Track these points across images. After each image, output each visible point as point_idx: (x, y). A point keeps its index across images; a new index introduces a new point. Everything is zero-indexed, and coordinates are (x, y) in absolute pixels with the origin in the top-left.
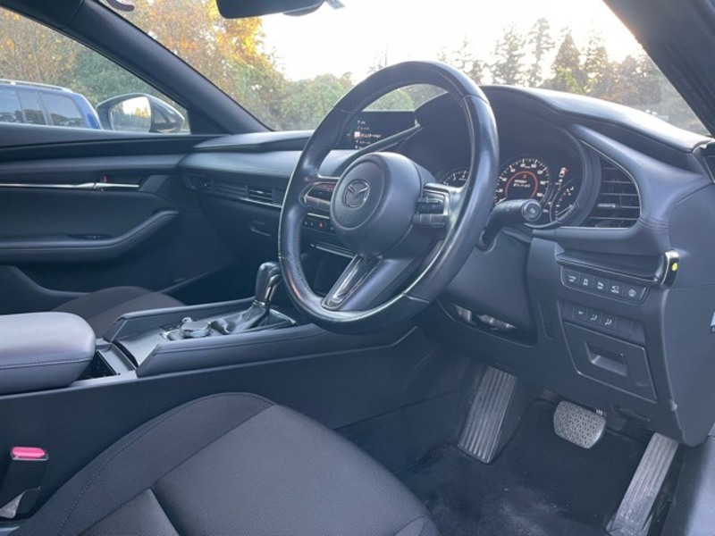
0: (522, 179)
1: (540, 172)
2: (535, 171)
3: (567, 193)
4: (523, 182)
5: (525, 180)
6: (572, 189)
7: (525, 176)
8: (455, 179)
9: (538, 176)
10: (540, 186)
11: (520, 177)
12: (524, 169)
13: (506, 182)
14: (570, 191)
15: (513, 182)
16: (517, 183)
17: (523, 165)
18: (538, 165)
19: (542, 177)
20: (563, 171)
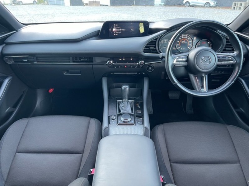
1: (188, 39)
2: (187, 38)
4: (184, 42)
9: (188, 40)
10: (189, 43)
11: (183, 41)
12: (183, 38)
13: (179, 42)
15: (181, 42)
16: (182, 42)
17: (183, 37)
18: (187, 37)
19: (189, 40)
20: (195, 38)
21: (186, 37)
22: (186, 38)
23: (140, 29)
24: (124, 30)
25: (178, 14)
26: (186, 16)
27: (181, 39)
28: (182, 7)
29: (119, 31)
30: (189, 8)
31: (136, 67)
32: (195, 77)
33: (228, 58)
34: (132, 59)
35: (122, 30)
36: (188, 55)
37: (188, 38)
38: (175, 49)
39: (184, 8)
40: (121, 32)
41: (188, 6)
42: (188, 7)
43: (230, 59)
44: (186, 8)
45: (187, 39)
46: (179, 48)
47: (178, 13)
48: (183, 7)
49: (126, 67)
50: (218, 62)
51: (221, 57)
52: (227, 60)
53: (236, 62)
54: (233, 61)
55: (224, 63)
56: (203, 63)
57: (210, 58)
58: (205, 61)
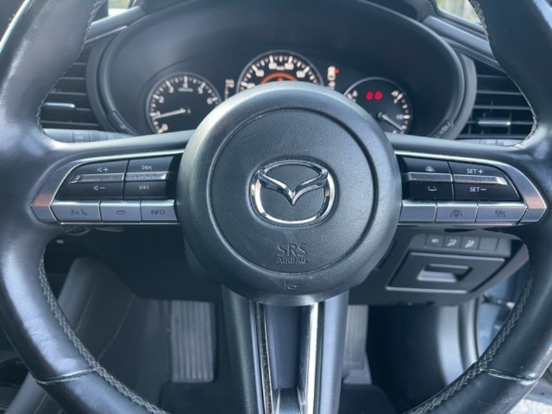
1: (300, 75)
2: (293, 73)
6: (355, 94)
8: (172, 90)
12: (275, 71)
14: (354, 97)
17: (273, 66)
18: (295, 65)
20: (332, 71)
21: (289, 66)
22: (285, 71)
27: (266, 75)
33: (487, 180)
36: (183, 145)
37: (296, 69)
43: (500, 181)
45: (294, 75)
50: (406, 204)
51: (433, 167)
52: (473, 189)
53: (545, 207)
54: (521, 200)
55: (456, 212)
56: (268, 216)
57: (324, 171)
58: (287, 196)
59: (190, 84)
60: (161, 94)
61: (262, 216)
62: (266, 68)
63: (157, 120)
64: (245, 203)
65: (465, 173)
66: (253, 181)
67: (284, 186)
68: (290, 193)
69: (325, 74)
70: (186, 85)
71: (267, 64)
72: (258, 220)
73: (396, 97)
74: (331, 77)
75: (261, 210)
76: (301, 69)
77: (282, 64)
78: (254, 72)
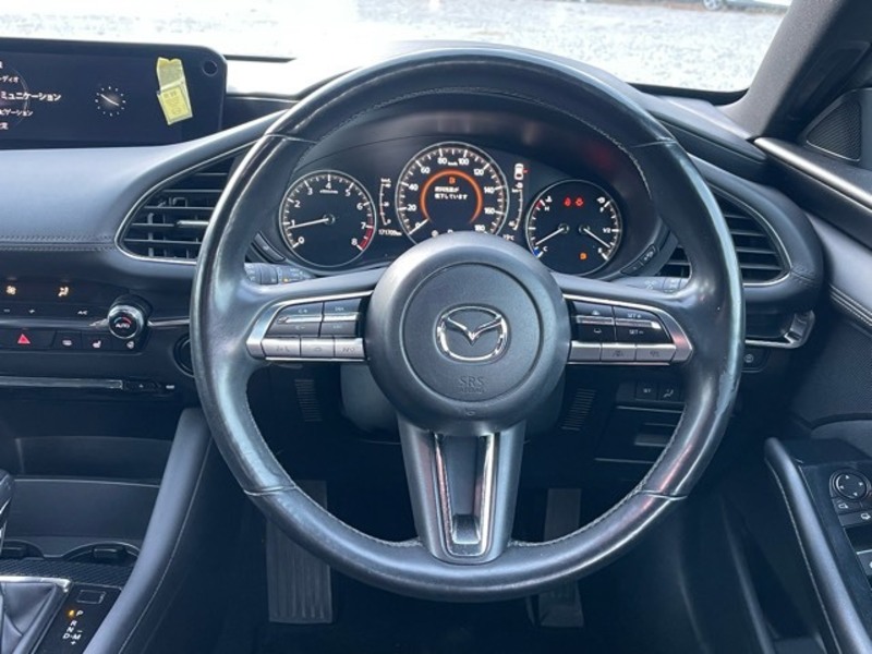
0: (450, 185)
1: (479, 172)
2: (469, 170)
3: (542, 208)
4: (451, 190)
5: (454, 186)
6: (549, 200)
7: (452, 181)
8: (311, 192)
9: (477, 179)
10: (485, 196)
11: (444, 182)
12: (446, 167)
13: (419, 192)
14: (547, 204)
15: (431, 192)
16: (441, 192)
17: (442, 161)
18: (472, 160)
19: (486, 180)
20: (519, 169)
21: (464, 162)
22: (460, 168)
23: (164, 98)
24: (50, 98)
25: (658, 42)
26: (699, 51)
27: (433, 172)
28: (688, 12)
29: (18, 105)
30: (719, 14)
31: (97, 345)
32: (430, 440)
33: (642, 323)
34: (64, 291)
35: (41, 97)
36: (372, 287)
37: (474, 165)
38: (394, 233)
39: (694, 14)
40: (29, 109)
41: (715, 6)
42: (717, 10)
43: (656, 326)
44: (708, 14)
45: (471, 174)
46: (418, 226)
47: (659, 37)
48: (692, 9)
49: (23, 340)
50: (575, 344)
51: (599, 311)
52: (632, 332)
53: (691, 347)
54: (671, 342)
55: (618, 352)
56: (452, 354)
57: (499, 316)
58: (468, 337)
59: (335, 185)
60: (296, 197)
61: (447, 354)
62: (433, 163)
63: (291, 231)
64: (431, 342)
65: (626, 317)
66: (439, 325)
67: (464, 328)
68: (470, 334)
69: (510, 172)
70: (329, 186)
71: (435, 158)
72: (443, 357)
73: (603, 205)
74: (519, 175)
75: (446, 348)
76: (480, 166)
77: (454, 158)
78: (419, 169)
